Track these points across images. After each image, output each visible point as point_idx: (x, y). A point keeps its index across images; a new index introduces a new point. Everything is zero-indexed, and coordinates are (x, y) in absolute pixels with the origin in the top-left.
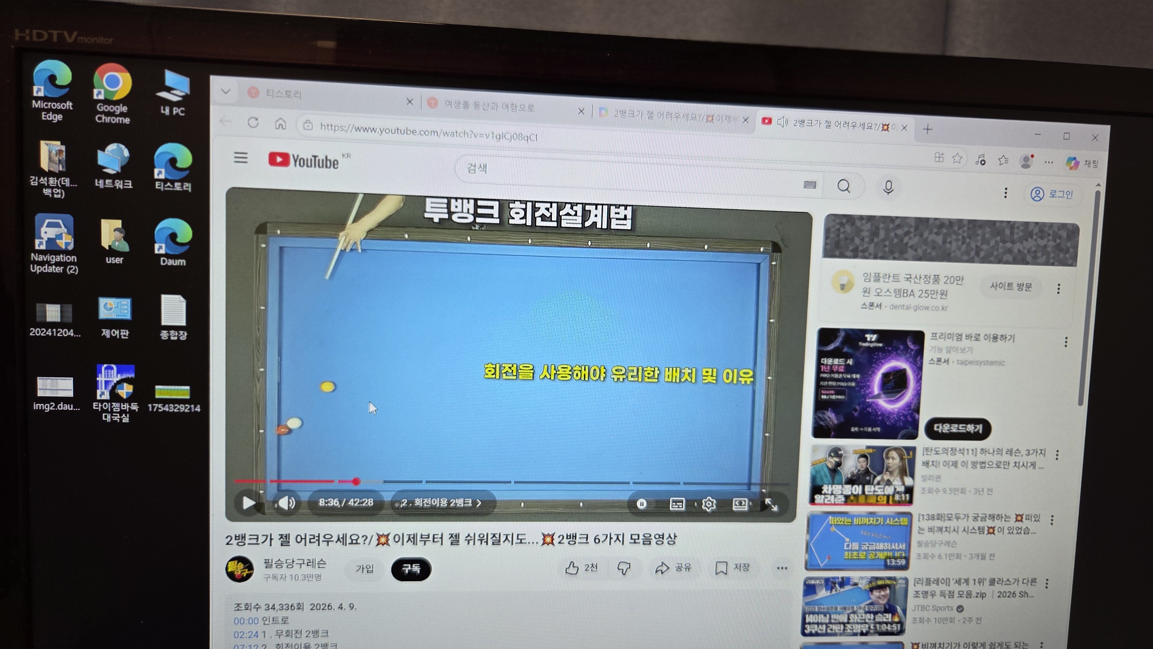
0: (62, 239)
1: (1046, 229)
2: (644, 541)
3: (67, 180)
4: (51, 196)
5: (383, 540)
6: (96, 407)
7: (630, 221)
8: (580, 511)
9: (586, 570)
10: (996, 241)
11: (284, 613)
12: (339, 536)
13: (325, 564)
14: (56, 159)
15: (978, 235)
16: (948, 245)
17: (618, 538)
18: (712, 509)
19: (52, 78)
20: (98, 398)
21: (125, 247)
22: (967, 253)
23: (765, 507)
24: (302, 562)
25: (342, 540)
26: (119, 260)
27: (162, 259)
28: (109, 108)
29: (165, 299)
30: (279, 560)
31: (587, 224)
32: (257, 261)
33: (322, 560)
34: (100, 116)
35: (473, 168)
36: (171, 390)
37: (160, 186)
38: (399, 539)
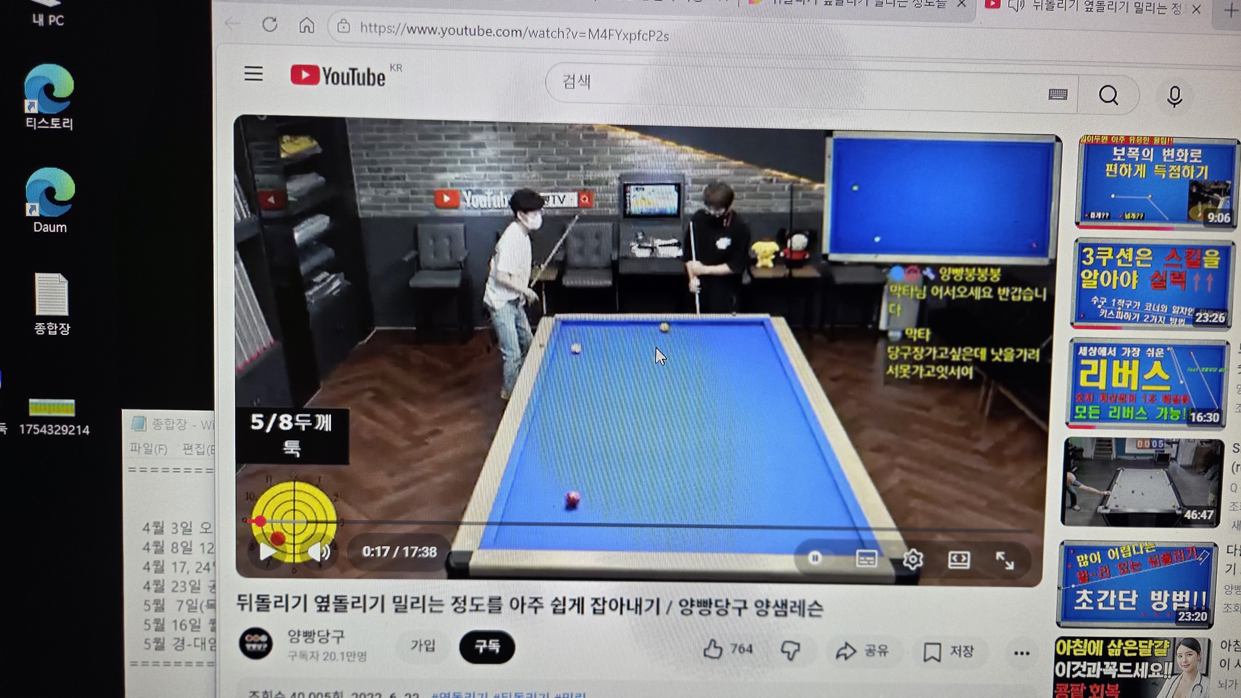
35: (571, 81)
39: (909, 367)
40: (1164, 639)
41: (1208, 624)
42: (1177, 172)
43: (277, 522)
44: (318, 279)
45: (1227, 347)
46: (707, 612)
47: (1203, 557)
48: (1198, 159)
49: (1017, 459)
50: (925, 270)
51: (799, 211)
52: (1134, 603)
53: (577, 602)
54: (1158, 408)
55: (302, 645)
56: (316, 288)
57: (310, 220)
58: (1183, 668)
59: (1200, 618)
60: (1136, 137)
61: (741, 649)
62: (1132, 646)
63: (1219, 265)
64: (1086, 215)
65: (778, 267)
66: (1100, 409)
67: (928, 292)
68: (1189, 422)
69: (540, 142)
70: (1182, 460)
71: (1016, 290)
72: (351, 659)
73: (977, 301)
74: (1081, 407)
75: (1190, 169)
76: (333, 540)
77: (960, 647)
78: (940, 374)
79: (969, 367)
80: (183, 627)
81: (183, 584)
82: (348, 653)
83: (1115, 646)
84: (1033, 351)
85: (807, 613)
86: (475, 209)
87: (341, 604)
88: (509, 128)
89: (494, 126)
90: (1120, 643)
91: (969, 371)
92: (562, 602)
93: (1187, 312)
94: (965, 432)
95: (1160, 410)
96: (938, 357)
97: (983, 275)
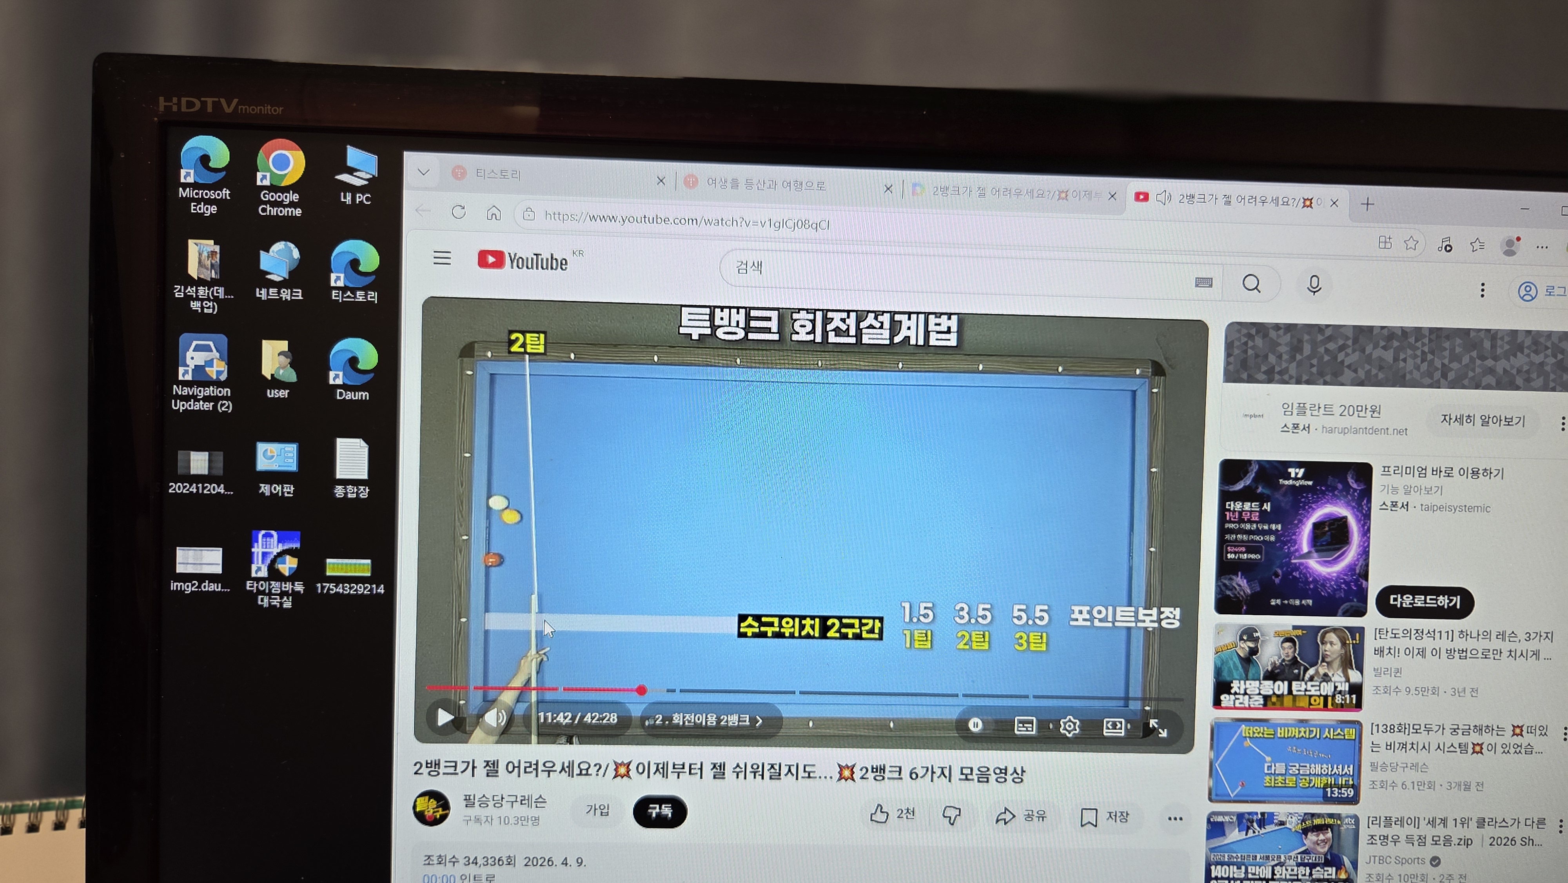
0: (212, 367)
1: (1542, 340)
2: (979, 778)
3: (221, 290)
4: (200, 311)
5: (622, 770)
6: (250, 587)
7: (956, 334)
8: (889, 734)
9: (899, 817)
10: (1470, 356)
11: (490, 870)
12: (563, 763)
13: (546, 802)
14: (208, 263)
15: (1446, 349)
16: (1402, 364)
17: (943, 773)
18: (1074, 734)
19: (205, 160)
20: (253, 575)
21: (291, 376)
22: (1430, 375)
23: (1149, 732)
24: (513, 799)
25: (567, 770)
26: (284, 393)
27: (338, 391)
28: (276, 196)
29: (342, 444)
30: (484, 796)
31: (897, 339)
32: (461, 392)
33: (541, 796)
34: (265, 206)
35: (744, 267)
36: (346, 564)
37: (338, 296)
38: (644, 769)
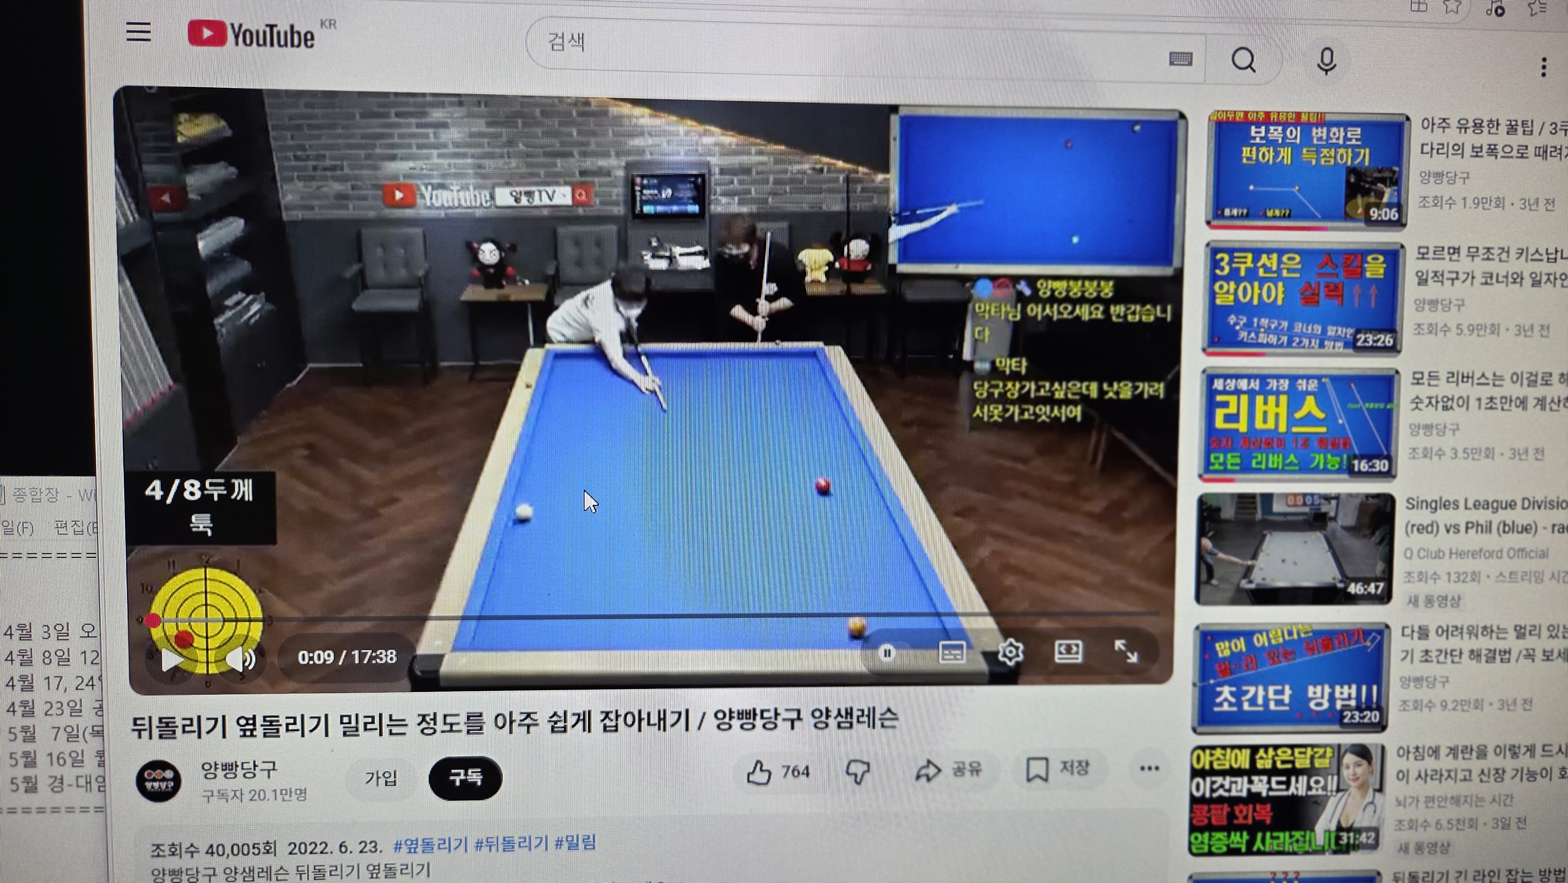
39: (1000, 407)
40: (1325, 746)
41: (1381, 727)
42: (1330, 157)
43: (183, 621)
44: (229, 302)
45: (1396, 377)
46: (750, 726)
47: (1372, 641)
48: (1357, 140)
49: (1137, 522)
50: (1019, 283)
51: (858, 209)
52: (1287, 701)
53: (582, 717)
54: (1312, 455)
55: (221, 782)
56: (229, 314)
57: (217, 225)
58: (1352, 784)
59: (1370, 718)
60: (1279, 113)
61: (795, 772)
62: (1286, 755)
63: (1385, 274)
64: (1219, 212)
65: (831, 281)
66: (1241, 457)
67: (1024, 312)
68: (1351, 472)
69: (520, 121)
70: (1341, 521)
71: (1133, 308)
72: (287, 797)
73: (1084, 322)
74: (1217, 455)
75: (1347, 152)
76: (259, 644)
77: (1072, 762)
78: (1039, 416)
79: (1076, 406)
80: (61, 761)
81: (59, 705)
82: (282, 790)
83: (1264, 756)
84: (1156, 385)
85: (878, 723)
86: (437, 208)
87: (271, 726)
88: (479, 102)
89: (459, 100)
90: (1271, 752)
91: (1077, 412)
92: (563, 718)
93: (1346, 334)
94: (1073, 489)
95: (1314, 458)
96: (1038, 394)
97: (1091, 289)
